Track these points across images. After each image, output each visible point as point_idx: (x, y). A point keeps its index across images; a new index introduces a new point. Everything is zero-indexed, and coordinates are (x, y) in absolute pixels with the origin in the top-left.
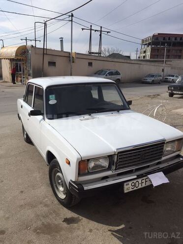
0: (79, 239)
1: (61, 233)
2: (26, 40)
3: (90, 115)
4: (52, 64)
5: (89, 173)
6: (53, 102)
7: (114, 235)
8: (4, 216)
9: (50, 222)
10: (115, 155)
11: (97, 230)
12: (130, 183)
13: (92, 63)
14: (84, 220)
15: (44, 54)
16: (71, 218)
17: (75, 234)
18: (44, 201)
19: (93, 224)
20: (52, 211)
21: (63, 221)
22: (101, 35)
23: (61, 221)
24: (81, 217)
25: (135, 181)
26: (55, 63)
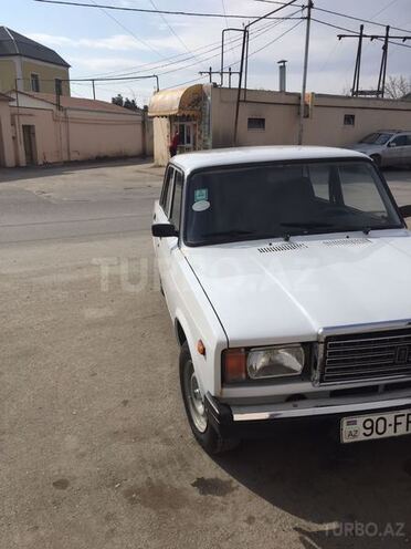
0: (217, 534)
1: (182, 511)
2: (210, 73)
3: (287, 240)
4: (257, 123)
5: (249, 382)
6: (200, 205)
7: (304, 542)
8: (77, 449)
9: (165, 482)
10: (317, 342)
11: (267, 520)
12: (360, 420)
13: (353, 117)
14: (242, 492)
15: (239, 101)
16: (212, 480)
17: (211, 520)
18: (165, 430)
19: (261, 506)
20: (174, 457)
21: (193, 485)
22: (385, 48)
23: (187, 484)
24: (235, 483)
25: (375, 418)
26: (263, 120)
